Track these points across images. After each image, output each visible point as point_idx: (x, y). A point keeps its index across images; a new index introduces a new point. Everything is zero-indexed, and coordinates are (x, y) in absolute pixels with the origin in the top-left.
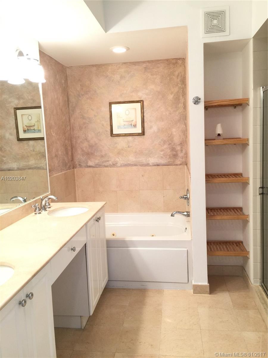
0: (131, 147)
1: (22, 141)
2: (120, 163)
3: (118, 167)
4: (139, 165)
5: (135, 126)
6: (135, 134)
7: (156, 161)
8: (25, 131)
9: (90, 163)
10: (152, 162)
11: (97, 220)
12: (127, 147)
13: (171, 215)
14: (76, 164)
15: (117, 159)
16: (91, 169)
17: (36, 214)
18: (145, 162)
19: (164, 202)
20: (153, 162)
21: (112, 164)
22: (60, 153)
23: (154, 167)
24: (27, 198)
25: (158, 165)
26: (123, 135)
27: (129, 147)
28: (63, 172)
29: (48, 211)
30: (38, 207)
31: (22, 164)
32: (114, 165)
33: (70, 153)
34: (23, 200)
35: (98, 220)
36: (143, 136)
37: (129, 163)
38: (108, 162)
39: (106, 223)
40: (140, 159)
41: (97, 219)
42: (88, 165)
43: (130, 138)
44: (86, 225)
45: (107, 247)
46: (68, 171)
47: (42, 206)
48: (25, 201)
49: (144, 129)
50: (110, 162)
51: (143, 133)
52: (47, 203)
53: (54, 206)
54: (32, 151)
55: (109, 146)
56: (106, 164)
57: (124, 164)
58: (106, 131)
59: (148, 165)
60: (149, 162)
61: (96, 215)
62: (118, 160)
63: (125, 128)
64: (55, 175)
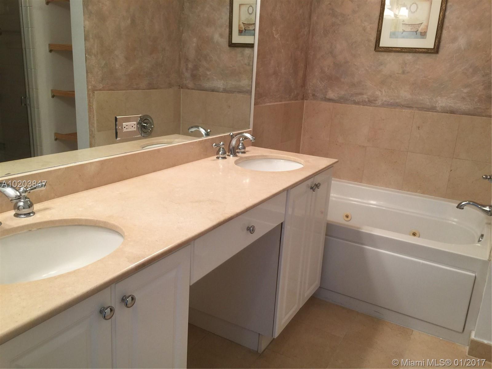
0: (408, 73)
1: (236, 48)
2: (382, 100)
3: (377, 106)
4: (416, 108)
5: (423, 35)
6: (420, 50)
7: (450, 105)
8: (241, 32)
9: (331, 95)
10: (441, 105)
11: (312, 188)
12: (400, 72)
13: (457, 205)
14: (309, 93)
15: (377, 93)
16: (330, 105)
17: (218, 158)
18: (428, 103)
19: (449, 181)
20: (444, 105)
21: (367, 100)
22: (283, 69)
23: (444, 114)
24: (210, 131)
25: (452, 112)
26: (398, 49)
27: (403, 73)
28: (283, 102)
29: (239, 157)
30: (223, 148)
31: (232, 83)
32: (371, 102)
33: (301, 74)
34: (205, 134)
35: (315, 187)
36: (434, 55)
37: (398, 101)
38: (360, 96)
39: (332, 195)
40: (420, 97)
41: (313, 186)
42: (327, 97)
43: (409, 57)
44: (287, 191)
45: (326, 235)
46: (293, 102)
47: (231, 147)
48: (207, 134)
49: (439, 42)
50: (365, 96)
51: (436, 50)
52: (241, 144)
53: (252, 151)
54: (246, 64)
55: (368, 68)
56: (357, 99)
57: (389, 102)
58: (369, 41)
59: (432, 109)
60: (437, 105)
61: (312, 179)
62: (380, 94)
63: (403, 37)
64: (268, 104)
